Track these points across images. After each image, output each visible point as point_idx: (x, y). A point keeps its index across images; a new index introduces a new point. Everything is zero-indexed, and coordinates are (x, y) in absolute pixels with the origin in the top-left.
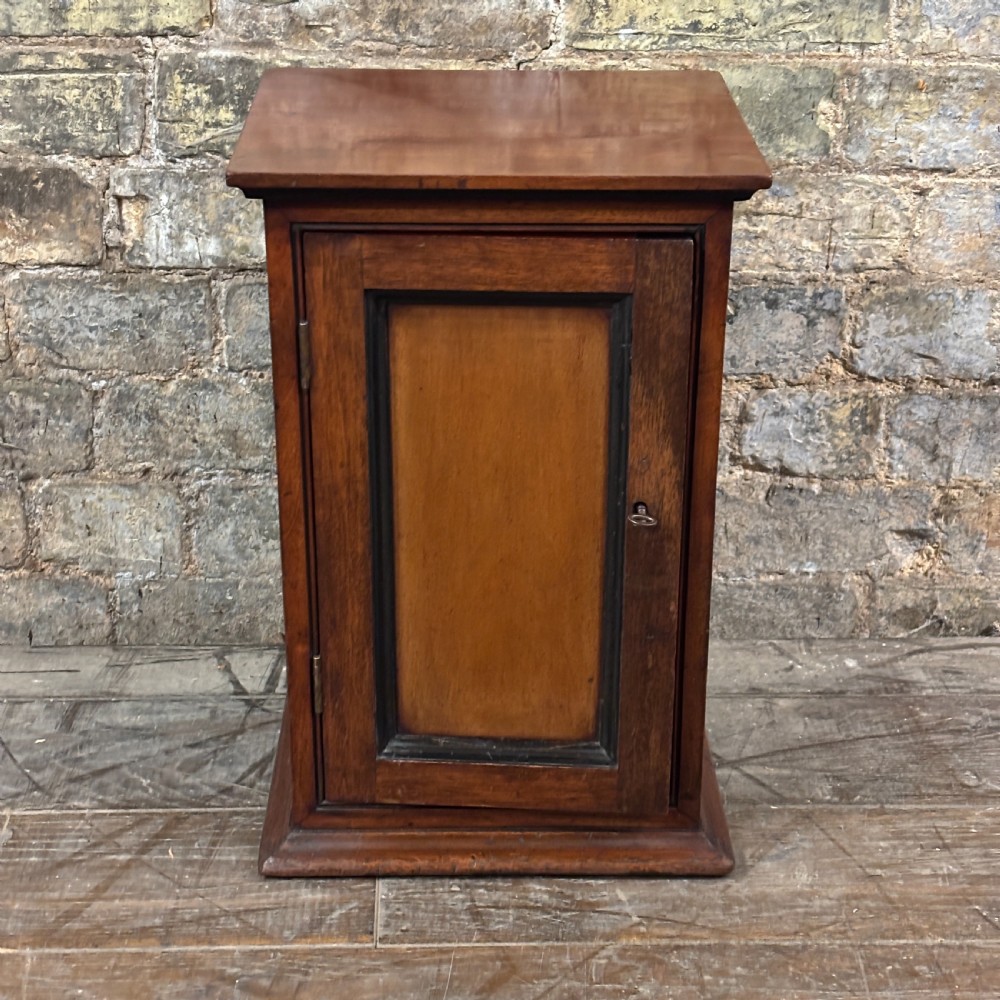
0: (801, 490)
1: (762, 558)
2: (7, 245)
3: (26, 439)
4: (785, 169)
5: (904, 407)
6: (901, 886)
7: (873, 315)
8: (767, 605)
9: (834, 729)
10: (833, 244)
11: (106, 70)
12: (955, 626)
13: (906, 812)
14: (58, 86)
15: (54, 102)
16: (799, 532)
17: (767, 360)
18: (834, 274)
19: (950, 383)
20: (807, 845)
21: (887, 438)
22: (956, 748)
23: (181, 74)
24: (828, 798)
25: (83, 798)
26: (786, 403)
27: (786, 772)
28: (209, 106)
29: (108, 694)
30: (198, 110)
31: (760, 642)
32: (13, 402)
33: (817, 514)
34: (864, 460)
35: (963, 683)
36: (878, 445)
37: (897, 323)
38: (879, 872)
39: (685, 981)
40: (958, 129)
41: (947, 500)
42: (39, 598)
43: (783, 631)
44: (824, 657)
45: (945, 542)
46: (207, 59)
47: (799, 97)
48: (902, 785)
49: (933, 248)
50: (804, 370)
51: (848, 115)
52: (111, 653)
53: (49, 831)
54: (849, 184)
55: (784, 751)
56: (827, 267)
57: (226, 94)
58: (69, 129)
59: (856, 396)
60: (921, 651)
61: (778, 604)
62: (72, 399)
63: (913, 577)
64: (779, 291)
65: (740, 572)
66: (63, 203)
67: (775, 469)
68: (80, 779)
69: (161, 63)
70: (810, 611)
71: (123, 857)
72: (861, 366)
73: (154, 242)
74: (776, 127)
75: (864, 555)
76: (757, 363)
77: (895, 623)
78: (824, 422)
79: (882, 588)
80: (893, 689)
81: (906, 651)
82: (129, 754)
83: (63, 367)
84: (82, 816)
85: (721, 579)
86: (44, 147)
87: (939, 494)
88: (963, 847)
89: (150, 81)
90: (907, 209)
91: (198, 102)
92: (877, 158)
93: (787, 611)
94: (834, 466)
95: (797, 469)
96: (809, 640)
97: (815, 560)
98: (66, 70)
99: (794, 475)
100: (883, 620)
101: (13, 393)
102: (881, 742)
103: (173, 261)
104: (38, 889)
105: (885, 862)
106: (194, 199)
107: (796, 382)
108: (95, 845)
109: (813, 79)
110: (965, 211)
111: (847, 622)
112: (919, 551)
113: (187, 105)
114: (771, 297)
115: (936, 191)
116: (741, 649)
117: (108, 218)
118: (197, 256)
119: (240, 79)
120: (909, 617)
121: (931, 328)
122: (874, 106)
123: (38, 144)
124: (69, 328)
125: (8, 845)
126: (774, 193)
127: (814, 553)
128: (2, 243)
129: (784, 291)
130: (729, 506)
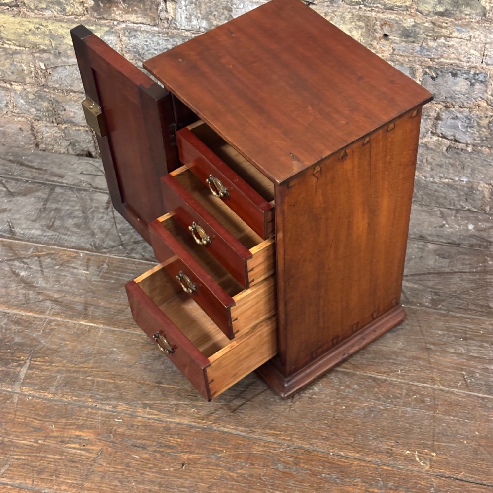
0: (462, 150)
1: (443, 173)
2: (120, 14)
4: (464, 21)
6: (438, 356)
8: (444, 191)
9: (447, 265)
10: (485, 54)
13: (457, 317)
16: (460, 165)
17: (451, 97)
18: (485, 65)
20: (408, 327)
24: (427, 304)
25: (137, 253)
26: (459, 115)
27: (416, 286)
31: (435, 209)
33: (469, 159)
38: (432, 347)
44: (460, 221)
48: (462, 302)
50: (468, 103)
53: (121, 268)
55: (420, 274)
56: (482, 62)
61: (448, 191)
64: (457, 70)
65: (432, 177)
67: (452, 140)
68: (138, 243)
70: (463, 196)
73: (180, 19)
74: (460, 2)
75: (490, 177)
76: (446, 97)
78: (476, 124)
80: (483, 245)
85: (424, 178)
88: (473, 339)
93: (453, 195)
94: (479, 142)
95: (461, 141)
97: (467, 176)
99: (460, 143)
102: (465, 276)
103: (187, 27)
104: (112, 297)
105: (437, 342)
106: (196, 5)
107: (463, 107)
111: (480, 202)
114: (454, 72)
116: (425, 211)
117: (160, 8)
118: (198, 27)
124: (146, 48)
125: (106, 273)
126: (458, 30)
127: (467, 173)
128: (117, 13)
129: (460, 70)
130: (429, 151)
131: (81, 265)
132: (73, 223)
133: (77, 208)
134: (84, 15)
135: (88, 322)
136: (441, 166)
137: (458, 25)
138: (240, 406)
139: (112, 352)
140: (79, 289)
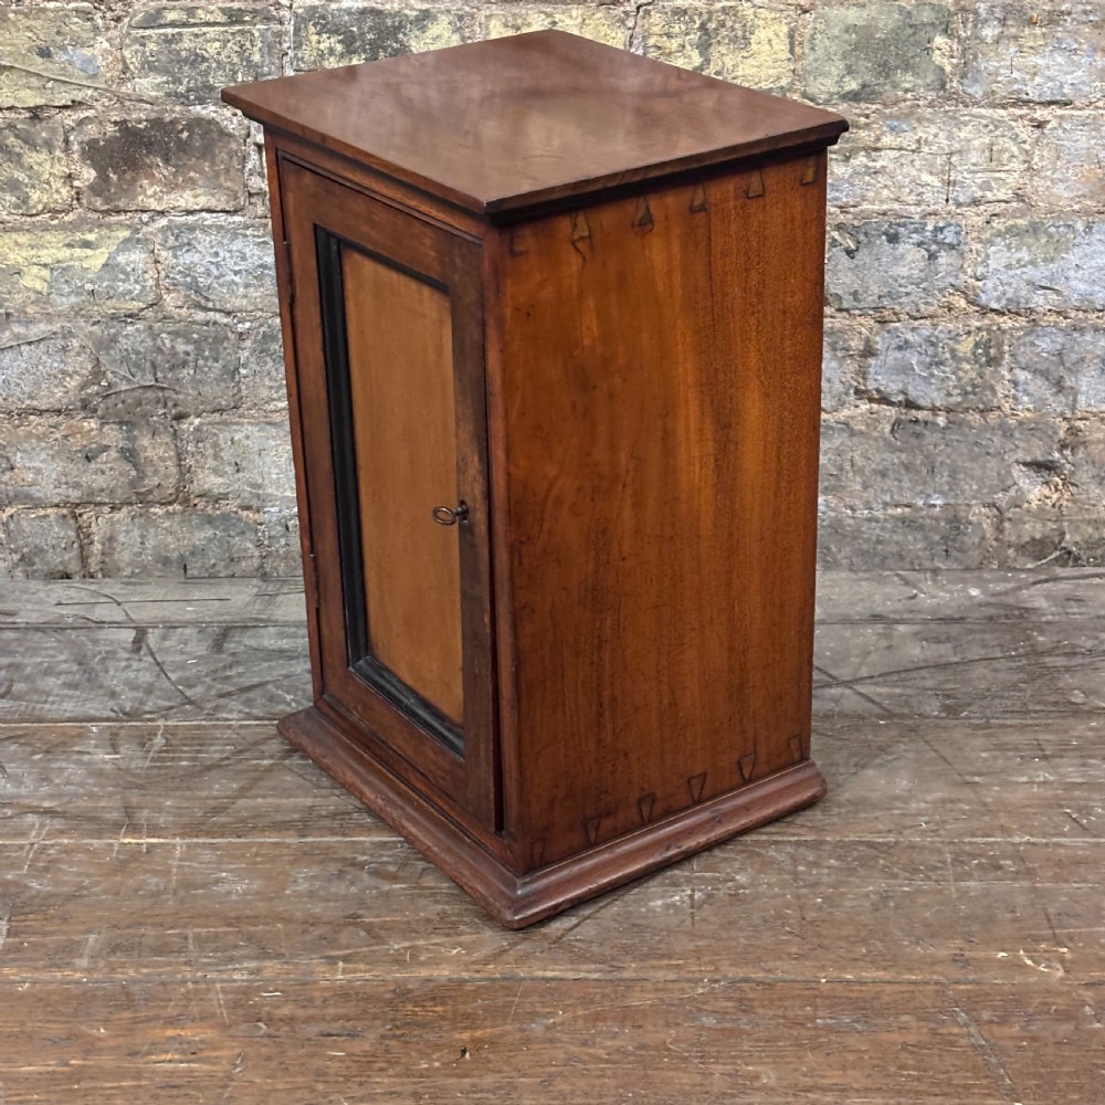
0: (926, 423)
1: (890, 491)
2: (155, 193)
3: (178, 379)
4: (902, 105)
5: (1028, 339)
6: (996, 792)
7: (993, 248)
8: (895, 538)
9: (951, 652)
10: (952, 178)
11: (244, 22)
12: (1084, 557)
13: (1010, 726)
14: (201, 39)
15: (197, 55)
16: (925, 465)
17: (890, 295)
18: (953, 208)
19: (1072, 315)
20: (911, 755)
21: (1011, 370)
22: (1068, 669)
23: (315, 25)
24: (936, 713)
25: (231, 711)
26: (910, 337)
27: (897, 691)
28: (342, 56)
29: (257, 620)
30: (332, 59)
31: (886, 573)
32: (164, 344)
33: (942, 447)
34: (988, 393)
35: (1083, 610)
36: (1003, 377)
37: (1018, 255)
38: (977, 779)
39: (781, 871)
40: (1073, 62)
41: (1073, 431)
42: (192, 532)
43: (912, 563)
44: (948, 587)
45: (1072, 473)
46: (339, 10)
47: (914, 34)
48: (1009, 703)
49: (1052, 181)
50: (927, 303)
51: (964, 50)
52: (260, 583)
53: (199, 739)
54: (967, 118)
55: (899, 672)
56: (947, 200)
57: (358, 44)
58: (211, 80)
59: (979, 329)
60: (1046, 581)
61: (906, 536)
62: (219, 340)
63: (1041, 509)
64: (899, 225)
65: (867, 505)
66: (207, 152)
67: (900, 402)
68: (228, 695)
69: (296, 15)
70: (938, 543)
71: (265, 762)
72: (984, 299)
74: (892, 63)
75: (991, 487)
76: (880, 297)
77: (1023, 555)
78: (948, 355)
79: (1010, 520)
80: (1013, 615)
81: (1031, 580)
82: (275, 673)
83: (210, 310)
84: (229, 727)
85: (849, 512)
86: (188, 98)
87: (1065, 425)
88: (1062, 757)
89: (286, 33)
90: (1025, 142)
91: (332, 51)
92: (993, 92)
93: (915, 544)
94: (959, 399)
95: (922, 402)
96: (935, 571)
97: (942, 493)
98: (208, 24)
99: (919, 408)
100: (1011, 552)
101: (164, 335)
102: (995, 664)
104: (189, 789)
105: (984, 770)
107: (918, 315)
108: (241, 752)
109: (927, 16)
110: (1083, 144)
111: (975, 554)
112: (1047, 483)
113: (322, 56)
114: (892, 231)
115: (1054, 123)
116: (867, 579)
117: (249, 166)
119: (371, 28)
120: (1038, 548)
121: (1052, 260)
122: (989, 40)
123: (183, 96)
124: (215, 272)
125: (161, 752)
126: (892, 129)
127: (941, 485)
128: (150, 192)
129: (904, 225)
130: (855, 440)
131: (96, 746)
132: (59, 682)
133: (62, 657)
134: (71, 209)
135: (141, 838)
136: (883, 474)
137: (891, 116)
138: (571, 929)
139: (218, 881)
140: (103, 787)
